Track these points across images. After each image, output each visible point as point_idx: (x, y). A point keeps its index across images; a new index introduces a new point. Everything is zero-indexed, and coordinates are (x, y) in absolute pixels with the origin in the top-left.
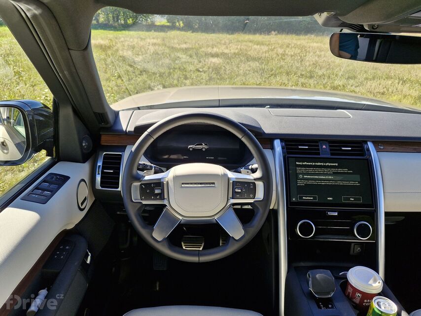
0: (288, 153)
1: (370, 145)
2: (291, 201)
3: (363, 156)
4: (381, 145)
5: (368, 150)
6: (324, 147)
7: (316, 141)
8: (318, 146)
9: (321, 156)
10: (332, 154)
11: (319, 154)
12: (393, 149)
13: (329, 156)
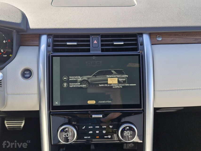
0: (55, 51)
1: (146, 38)
2: (54, 105)
3: (137, 51)
4: (159, 37)
5: (142, 44)
6: (95, 42)
7: (88, 36)
8: (89, 41)
9: (92, 53)
10: (103, 50)
11: (89, 50)
12: (172, 40)
13: (100, 53)
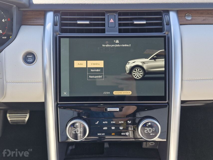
0: (63, 31)
1: (173, 17)
2: (62, 96)
3: (162, 32)
4: (188, 16)
5: (169, 24)
6: (112, 21)
7: (103, 14)
8: (104, 20)
9: (107, 34)
10: (120, 31)
11: (103, 31)
12: (204, 20)
13: (117, 34)
